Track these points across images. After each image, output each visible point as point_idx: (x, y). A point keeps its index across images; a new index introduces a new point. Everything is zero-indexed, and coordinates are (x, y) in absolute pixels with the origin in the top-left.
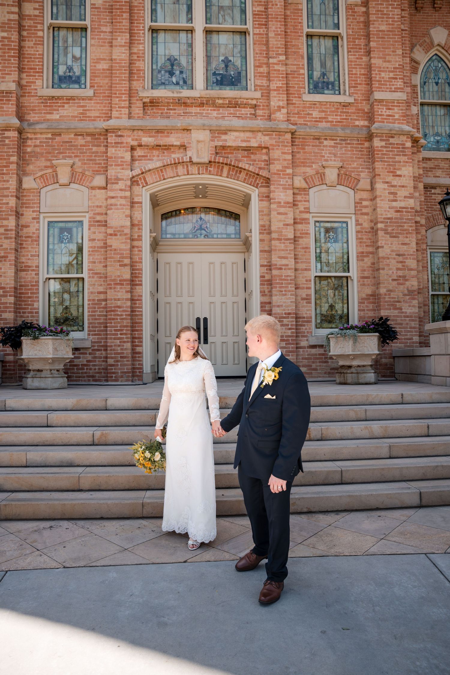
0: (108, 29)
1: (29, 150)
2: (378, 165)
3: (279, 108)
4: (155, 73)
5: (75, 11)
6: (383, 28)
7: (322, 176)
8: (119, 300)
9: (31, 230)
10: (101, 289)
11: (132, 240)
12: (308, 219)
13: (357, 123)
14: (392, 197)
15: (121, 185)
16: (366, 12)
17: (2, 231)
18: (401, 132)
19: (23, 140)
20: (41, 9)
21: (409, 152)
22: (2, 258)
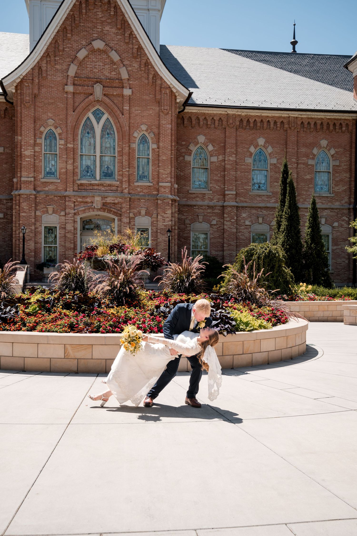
0: (65, 157)
1: (38, 201)
2: (159, 210)
3: (126, 188)
4: (82, 172)
5: (53, 148)
6: (164, 158)
7: (140, 213)
8: (70, 254)
9: (39, 229)
10: (63, 251)
11: (74, 234)
12: (134, 228)
13: (154, 193)
14: (163, 221)
15: (70, 215)
16: (159, 151)
17: (30, 230)
18: (168, 198)
19: (36, 198)
20: (41, 149)
21: (170, 205)
22: (30, 240)
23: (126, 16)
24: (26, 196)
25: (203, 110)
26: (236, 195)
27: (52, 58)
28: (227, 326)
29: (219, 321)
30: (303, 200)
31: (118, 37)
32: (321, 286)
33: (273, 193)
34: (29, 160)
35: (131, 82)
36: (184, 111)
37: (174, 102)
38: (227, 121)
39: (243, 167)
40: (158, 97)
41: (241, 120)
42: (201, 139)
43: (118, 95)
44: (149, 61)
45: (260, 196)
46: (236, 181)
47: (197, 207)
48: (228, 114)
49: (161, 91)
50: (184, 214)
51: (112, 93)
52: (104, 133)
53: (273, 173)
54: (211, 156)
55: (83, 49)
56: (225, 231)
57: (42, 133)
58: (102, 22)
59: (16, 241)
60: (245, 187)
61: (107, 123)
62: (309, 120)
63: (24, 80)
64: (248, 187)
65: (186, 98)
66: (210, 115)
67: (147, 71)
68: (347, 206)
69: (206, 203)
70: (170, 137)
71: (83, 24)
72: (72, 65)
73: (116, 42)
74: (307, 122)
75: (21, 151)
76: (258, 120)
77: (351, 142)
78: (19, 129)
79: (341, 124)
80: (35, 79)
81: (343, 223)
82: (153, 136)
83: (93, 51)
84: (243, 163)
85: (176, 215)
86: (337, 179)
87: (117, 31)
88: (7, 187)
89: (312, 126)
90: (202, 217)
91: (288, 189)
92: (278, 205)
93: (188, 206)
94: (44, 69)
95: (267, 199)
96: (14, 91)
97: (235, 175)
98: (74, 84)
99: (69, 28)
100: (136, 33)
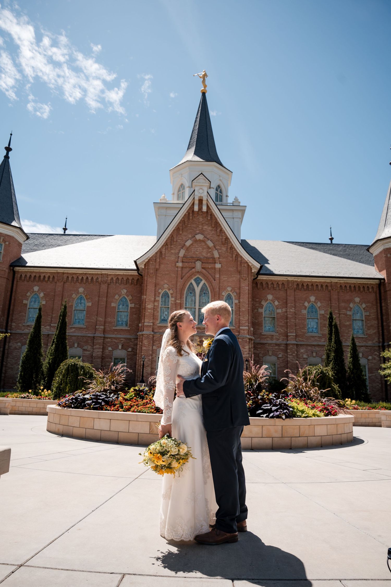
1: (154, 339)
5: (167, 303)
6: (243, 310)
9: (155, 359)
16: (240, 305)
17: (148, 359)
18: (246, 337)
19: (153, 337)
20: (159, 304)
21: (248, 342)
22: (148, 366)
23: (218, 219)
24: (147, 336)
25: (271, 278)
26: (296, 336)
27: (169, 246)
28: (285, 411)
29: (279, 407)
30: (345, 340)
31: (212, 232)
32: (362, 401)
33: (323, 334)
34: (150, 311)
35: (221, 260)
36: (258, 278)
37: (250, 272)
38: (288, 285)
39: (300, 316)
40: (239, 269)
41: (298, 284)
42: (270, 297)
43: (212, 268)
44: (233, 246)
45: (313, 337)
46: (295, 326)
47: (267, 345)
48: (288, 280)
49: (241, 265)
50: (258, 350)
51: (207, 267)
52: (202, 293)
53: (322, 320)
54: (277, 308)
55: (190, 240)
56: (289, 362)
57: (159, 293)
58: (202, 224)
59: (138, 367)
60: (302, 331)
61: (204, 287)
62: (346, 284)
63: (150, 260)
64: (304, 331)
65: (258, 269)
66: (275, 281)
67: (232, 252)
68: (377, 344)
69: (274, 341)
70: (247, 295)
71: (190, 225)
72: (182, 250)
73: (211, 235)
74: (344, 286)
75: (145, 305)
76: (310, 284)
77: (376, 299)
78: (145, 291)
79: (368, 287)
80: (157, 259)
81: (375, 357)
82: (235, 294)
83: (196, 241)
84: (300, 314)
85: (252, 350)
86: (369, 325)
87: (212, 229)
88: (135, 330)
89: (348, 288)
90: (271, 352)
91: (333, 329)
92: (326, 343)
93: (261, 344)
94: (163, 253)
95: (319, 339)
96: (143, 267)
97: (294, 322)
98: (183, 262)
99: (181, 228)
100: (224, 229)
